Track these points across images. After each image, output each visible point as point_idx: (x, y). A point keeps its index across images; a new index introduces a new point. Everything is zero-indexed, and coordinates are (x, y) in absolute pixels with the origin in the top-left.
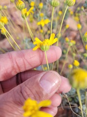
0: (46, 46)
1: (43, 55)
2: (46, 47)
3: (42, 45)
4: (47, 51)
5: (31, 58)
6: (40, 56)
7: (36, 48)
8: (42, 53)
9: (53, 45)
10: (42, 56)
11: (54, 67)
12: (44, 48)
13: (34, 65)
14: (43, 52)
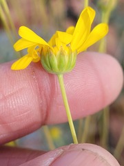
0: (62, 54)
1: (53, 86)
2: (60, 61)
3: (49, 52)
4: (65, 76)
5: (5, 98)
6: (40, 89)
7: (22, 64)
8: (46, 82)
9: (89, 49)
10: (48, 92)
11: (89, 128)
12: (55, 61)
13: (16, 126)
14: (51, 76)
